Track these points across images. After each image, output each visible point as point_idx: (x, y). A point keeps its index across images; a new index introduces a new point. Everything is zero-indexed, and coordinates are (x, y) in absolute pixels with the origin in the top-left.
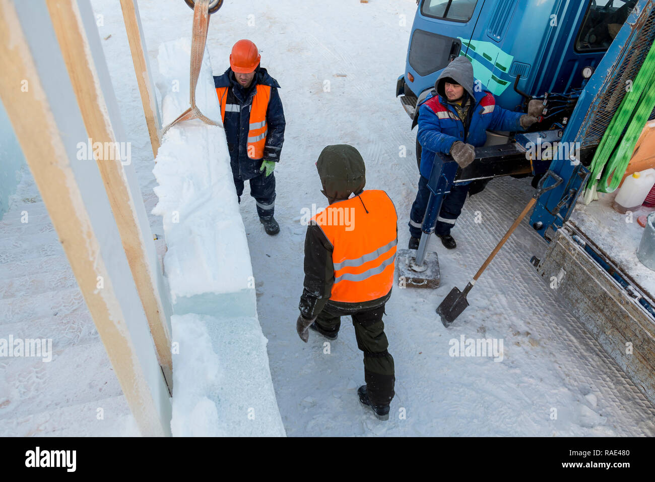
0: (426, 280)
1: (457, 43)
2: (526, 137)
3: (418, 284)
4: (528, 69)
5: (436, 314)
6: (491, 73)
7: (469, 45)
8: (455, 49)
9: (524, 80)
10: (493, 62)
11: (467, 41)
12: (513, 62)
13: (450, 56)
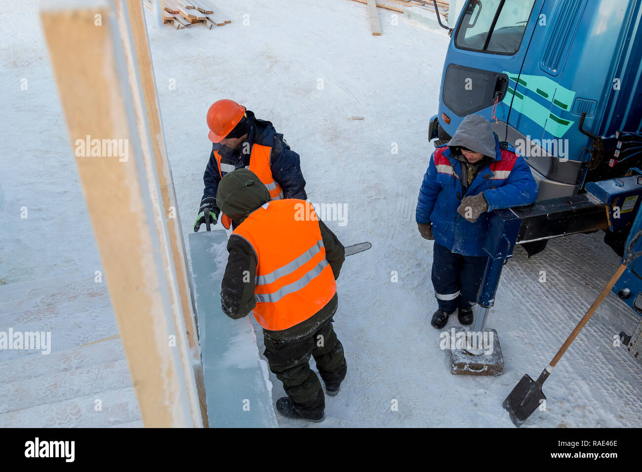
0: (486, 365)
1: (503, 78)
2: (600, 186)
3: (477, 371)
4: (594, 106)
5: (503, 408)
6: (548, 112)
7: (518, 80)
8: (500, 85)
9: (590, 119)
10: (550, 99)
11: (516, 76)
12: (576, 99)
13: (495, 93)
